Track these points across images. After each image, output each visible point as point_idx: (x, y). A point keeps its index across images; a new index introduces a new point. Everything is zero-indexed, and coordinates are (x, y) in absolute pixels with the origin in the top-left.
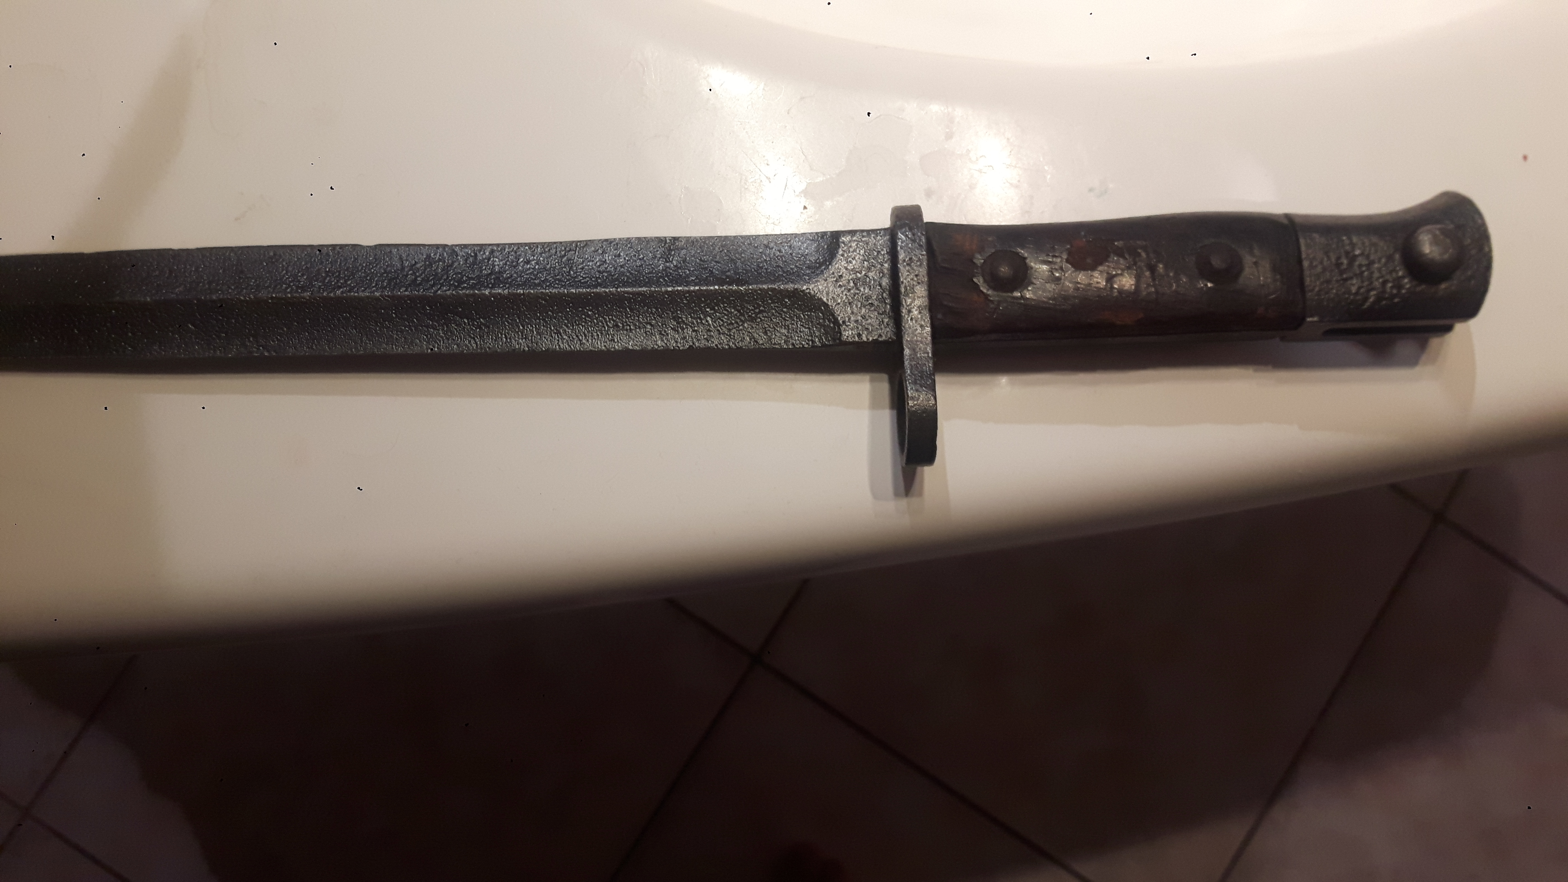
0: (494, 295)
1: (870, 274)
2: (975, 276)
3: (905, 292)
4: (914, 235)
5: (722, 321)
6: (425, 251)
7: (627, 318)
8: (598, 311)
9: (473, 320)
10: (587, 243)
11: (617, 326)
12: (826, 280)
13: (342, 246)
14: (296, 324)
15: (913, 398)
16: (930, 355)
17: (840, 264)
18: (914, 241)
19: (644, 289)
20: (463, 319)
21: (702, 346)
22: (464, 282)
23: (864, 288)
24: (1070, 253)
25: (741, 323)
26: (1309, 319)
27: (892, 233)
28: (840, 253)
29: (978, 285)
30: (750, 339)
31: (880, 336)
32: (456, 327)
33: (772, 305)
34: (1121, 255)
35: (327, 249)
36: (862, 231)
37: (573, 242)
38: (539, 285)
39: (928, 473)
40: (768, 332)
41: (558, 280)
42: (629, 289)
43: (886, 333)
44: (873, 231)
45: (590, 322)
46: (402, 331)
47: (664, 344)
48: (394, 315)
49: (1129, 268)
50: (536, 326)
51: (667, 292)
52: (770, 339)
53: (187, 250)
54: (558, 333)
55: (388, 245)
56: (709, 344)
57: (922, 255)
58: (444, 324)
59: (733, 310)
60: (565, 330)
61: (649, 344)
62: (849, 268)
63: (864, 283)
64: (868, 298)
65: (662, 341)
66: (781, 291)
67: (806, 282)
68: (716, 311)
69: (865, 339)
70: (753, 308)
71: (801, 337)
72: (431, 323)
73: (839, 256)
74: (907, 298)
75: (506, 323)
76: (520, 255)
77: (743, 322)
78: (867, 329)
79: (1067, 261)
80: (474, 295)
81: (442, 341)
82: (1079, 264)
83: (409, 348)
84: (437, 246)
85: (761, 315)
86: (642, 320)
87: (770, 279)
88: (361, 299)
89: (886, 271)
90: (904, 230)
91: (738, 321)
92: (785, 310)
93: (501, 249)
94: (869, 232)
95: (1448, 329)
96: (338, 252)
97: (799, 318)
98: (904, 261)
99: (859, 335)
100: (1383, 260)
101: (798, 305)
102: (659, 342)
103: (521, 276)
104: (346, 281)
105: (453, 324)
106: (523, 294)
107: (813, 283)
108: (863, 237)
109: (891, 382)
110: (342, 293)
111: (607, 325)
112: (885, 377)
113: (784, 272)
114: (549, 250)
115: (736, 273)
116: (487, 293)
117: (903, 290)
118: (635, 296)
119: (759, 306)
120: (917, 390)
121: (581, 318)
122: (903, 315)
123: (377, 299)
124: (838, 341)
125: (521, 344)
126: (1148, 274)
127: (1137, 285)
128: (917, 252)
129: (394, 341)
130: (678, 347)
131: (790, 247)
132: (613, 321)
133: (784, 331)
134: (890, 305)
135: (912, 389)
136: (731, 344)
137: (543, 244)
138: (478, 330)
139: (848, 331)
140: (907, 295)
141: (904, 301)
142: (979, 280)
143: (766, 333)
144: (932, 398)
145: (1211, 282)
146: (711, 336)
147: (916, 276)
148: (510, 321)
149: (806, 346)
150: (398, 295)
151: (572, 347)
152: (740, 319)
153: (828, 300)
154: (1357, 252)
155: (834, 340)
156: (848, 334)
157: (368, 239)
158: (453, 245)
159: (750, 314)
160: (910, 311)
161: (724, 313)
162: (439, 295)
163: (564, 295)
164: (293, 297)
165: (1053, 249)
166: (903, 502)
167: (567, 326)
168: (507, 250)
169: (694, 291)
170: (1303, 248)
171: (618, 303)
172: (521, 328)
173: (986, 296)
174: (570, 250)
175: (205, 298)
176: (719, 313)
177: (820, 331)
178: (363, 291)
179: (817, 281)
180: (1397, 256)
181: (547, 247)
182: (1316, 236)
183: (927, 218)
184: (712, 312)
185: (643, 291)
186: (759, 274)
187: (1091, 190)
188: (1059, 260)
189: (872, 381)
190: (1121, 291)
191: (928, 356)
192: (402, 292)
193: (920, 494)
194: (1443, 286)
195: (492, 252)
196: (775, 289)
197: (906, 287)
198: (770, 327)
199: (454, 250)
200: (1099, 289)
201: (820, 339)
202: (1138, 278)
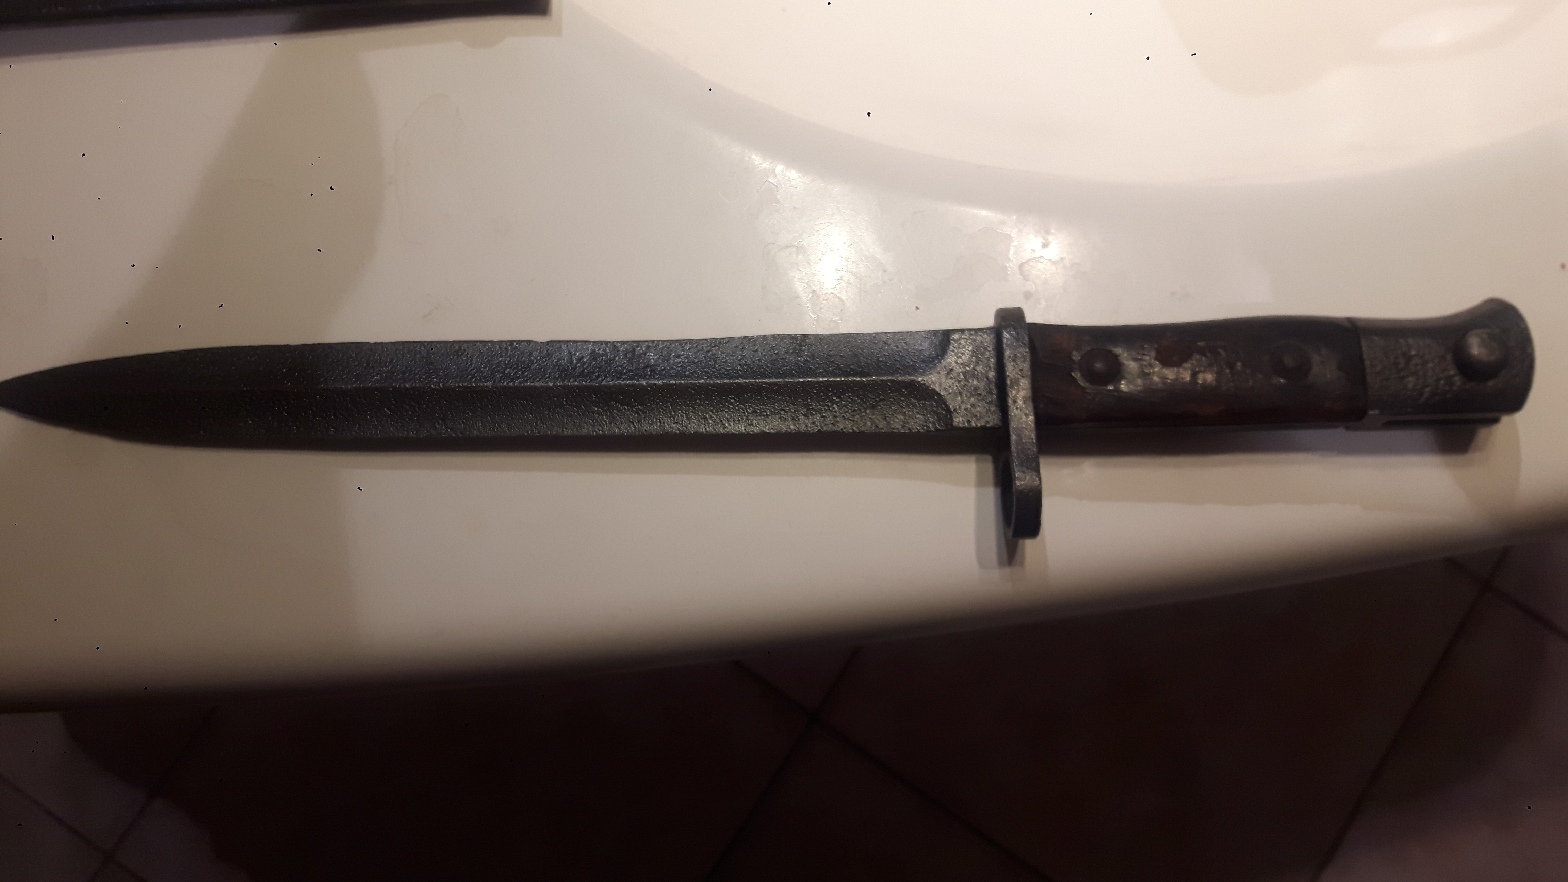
0: (651, 386)
1: (978, 368)
2: (1072, 371)
3: (1010, 384)
4: (1018, 334)
5: (847, 408)
6: (590, 346)
7: (765, 405)
8: (739, 399)
9: (632, 407)
10: (731, 340)
11: (756, 412)
12: (938, 373)
13: (519, 342)
14: (480, 410)
15: (1020, 479)
16: (1034, 441)
17: (951, 359)
18: (1017, 340)
19: (780, 380)
20: (624, 406)
21: (829, 429)
22: (625, 374)
23: (973, 380)
24: (1158, 351)
25: (863, 410)
26: (1371, 413)
27: (997, 332)
28: (951, 350)
29: (1076, 379)
30: (872, 424)
31: (988, 422)
32: (617, 413)
33: (891, 394)
34: (1203, 354)
35: (506, 344)
36: (970, 330)
37: (717, 339)
38: (688, 376)
39: (1029, 545)
40: (887, 418)
41: (706, 372)
42: (767, 380)
43: (992, 419)
44: (980, 330)
45: (732, 408)
46: (571, 416)
47: (796, 429)
48: (565, 403)
49: (1211, 365)
50: (686, 412)
51: (799, 382)
52: (889, 423)
53: (381, 343)
54: (705, 418)
55: (559, 342)
56: (835, 429)
57: (1026, 352)
58: (608, 409)
59: (856, 399)
60: (711, 416)
61: (784, 428)
62: (959, 362)
63: (973, 376)
64: (976, 389)
65: (795, 425)
66: (899, 382)
67: (923, 374)
68: (842, 400)
69: (973, 424)
70: (874, 397)
71: (917, 422)
72: (596, 409)
73: (950, 353)
74: (1012, 390)
75: (660, 409)
76: (672, 351)
77: (865, 409)
78: (976, 416)
79: (1156, 359)
80: (633, 385)
81: (605, 426)
82: (1166, 362)
83: (577, 430)
84: (601, 342)
85: (880, 403)
86: (777, 407)
87: (889, 371)
88: (535, 388)
89: (992, 365)
90: (1008, 330)
91: (861, 408)
92: (902, 399)
93: (655, 346)
94: (977, 331)
95: (1496, 421)
96: (516, 347)
97: (914, 405)
98: (1010, 357)
99: (969, 421)
100: (1436, 361)
101: (914, 394)
102: (792, 427)
103: (673, 369)
104: (523, 373)
105: (615, 410)
106: (675, 384)
107: (927, 375)
108: (971, 335)
109: (996, 462)
110: (520, 383)
111: (747, 411)
112: (989, 458)
113: (901, 365)
114: (697, 346)
115: (859, 366)
116: (645, 384)
117: (1009, 382)
118: (771, 386)
119: (880, 395)
120: (1023, 472)
121: (724, 405)
122: (1009, 405)
123: (550, 388)
124: (949, 427)
125: (674, 428)
126: (1228, 371)
127: (1218, 379)
128: (1022, 349)
129: (565, 425)
130: (808, 430)
131: (906, 343)
132: (753, 408)
133: (902, 417)
134: (996, 396)
135: (1019, 471)
136: (855, 428)
137: (691, 341)
138: (636, 416)
139: (959, 418)
140: (1012, 387)
141: (1010, 392)
142: (1077, 375)
143: (885, 419)
144: (1037, 479)
145: (1282, 377)
146: (838, 422)
147: (1021, 370)
148: (664, 408)
149: (922, 431)
150: (568, 385)
151: (717, 430)
152: (863, 407)
153: (940, 390)
154: (1413, 353)
155: (946, 425)
156: (959, 420)
157: (541, 335)
158: (614, 342)
159: (871, 402)
160: (1015, 402)
161: (849, 402)
162: (604, 385)
163: (710, 385)
164: (477, 387)
165: (1143, 348)
166: (1007, 570)
167: (713, 412)
168: (660, 346)
169: (822, 382)
170: (1364, 349)
171: (757, 391)
172: (673, 413)
173: (1083, 388)
174: (715, 346)
175: (399, 386)
176: (845, 401)
177: (933, 418)
178: (538, 381)
179: (931, 374)
180: (1449, 357)
181: (694, 343)
182: (1376, 338)
183: (1029, 319)
184: (838, 400)
185: (779, 382)
186: (880, 367)
187: (1173, 294)
188: (1148, 358)
189: (977, 461)
190: (1205, 386)
191: (1033, 442)
192: (571, 383)
193: (1022, 563)
194: (1491, 383)
195: (648, 347)
196: (894, 380)
197: (1011, 380)
198: (889, 414)
199: (614, 346)
200: (1184, 384)
201: (933, 423)
202: (1219, 373)
